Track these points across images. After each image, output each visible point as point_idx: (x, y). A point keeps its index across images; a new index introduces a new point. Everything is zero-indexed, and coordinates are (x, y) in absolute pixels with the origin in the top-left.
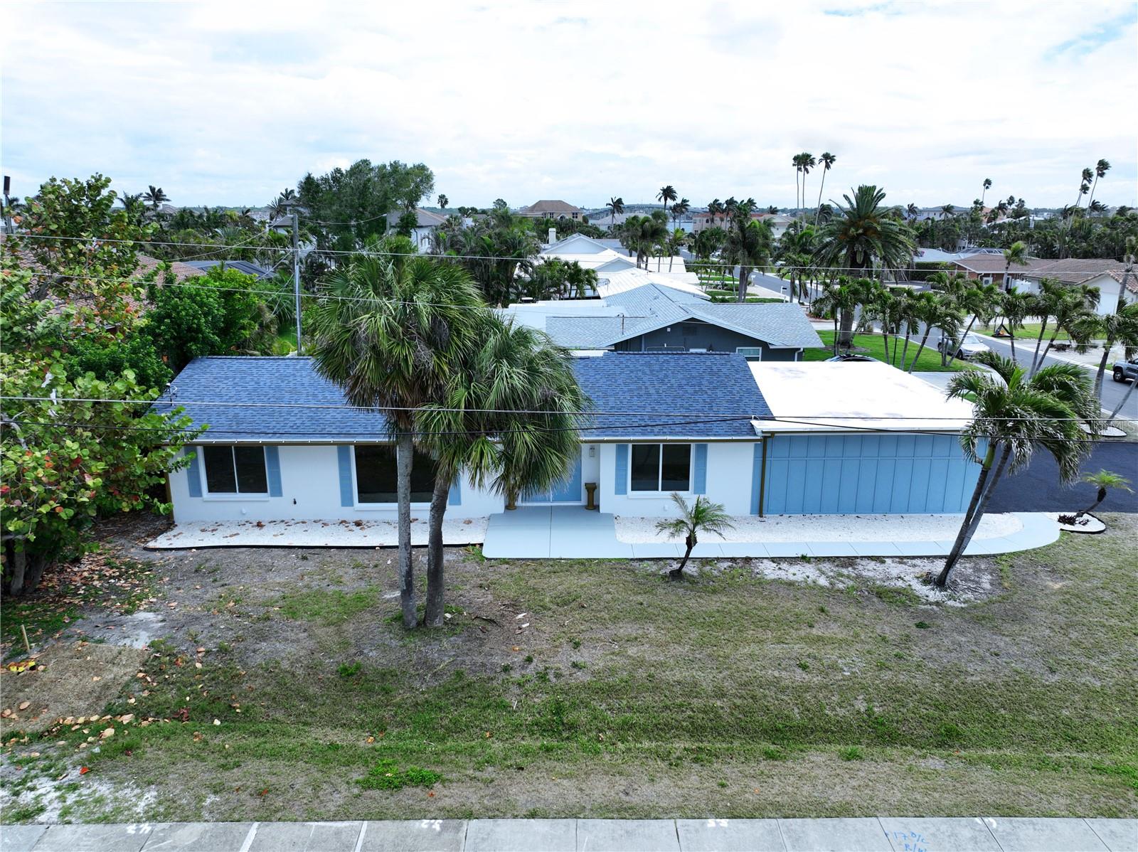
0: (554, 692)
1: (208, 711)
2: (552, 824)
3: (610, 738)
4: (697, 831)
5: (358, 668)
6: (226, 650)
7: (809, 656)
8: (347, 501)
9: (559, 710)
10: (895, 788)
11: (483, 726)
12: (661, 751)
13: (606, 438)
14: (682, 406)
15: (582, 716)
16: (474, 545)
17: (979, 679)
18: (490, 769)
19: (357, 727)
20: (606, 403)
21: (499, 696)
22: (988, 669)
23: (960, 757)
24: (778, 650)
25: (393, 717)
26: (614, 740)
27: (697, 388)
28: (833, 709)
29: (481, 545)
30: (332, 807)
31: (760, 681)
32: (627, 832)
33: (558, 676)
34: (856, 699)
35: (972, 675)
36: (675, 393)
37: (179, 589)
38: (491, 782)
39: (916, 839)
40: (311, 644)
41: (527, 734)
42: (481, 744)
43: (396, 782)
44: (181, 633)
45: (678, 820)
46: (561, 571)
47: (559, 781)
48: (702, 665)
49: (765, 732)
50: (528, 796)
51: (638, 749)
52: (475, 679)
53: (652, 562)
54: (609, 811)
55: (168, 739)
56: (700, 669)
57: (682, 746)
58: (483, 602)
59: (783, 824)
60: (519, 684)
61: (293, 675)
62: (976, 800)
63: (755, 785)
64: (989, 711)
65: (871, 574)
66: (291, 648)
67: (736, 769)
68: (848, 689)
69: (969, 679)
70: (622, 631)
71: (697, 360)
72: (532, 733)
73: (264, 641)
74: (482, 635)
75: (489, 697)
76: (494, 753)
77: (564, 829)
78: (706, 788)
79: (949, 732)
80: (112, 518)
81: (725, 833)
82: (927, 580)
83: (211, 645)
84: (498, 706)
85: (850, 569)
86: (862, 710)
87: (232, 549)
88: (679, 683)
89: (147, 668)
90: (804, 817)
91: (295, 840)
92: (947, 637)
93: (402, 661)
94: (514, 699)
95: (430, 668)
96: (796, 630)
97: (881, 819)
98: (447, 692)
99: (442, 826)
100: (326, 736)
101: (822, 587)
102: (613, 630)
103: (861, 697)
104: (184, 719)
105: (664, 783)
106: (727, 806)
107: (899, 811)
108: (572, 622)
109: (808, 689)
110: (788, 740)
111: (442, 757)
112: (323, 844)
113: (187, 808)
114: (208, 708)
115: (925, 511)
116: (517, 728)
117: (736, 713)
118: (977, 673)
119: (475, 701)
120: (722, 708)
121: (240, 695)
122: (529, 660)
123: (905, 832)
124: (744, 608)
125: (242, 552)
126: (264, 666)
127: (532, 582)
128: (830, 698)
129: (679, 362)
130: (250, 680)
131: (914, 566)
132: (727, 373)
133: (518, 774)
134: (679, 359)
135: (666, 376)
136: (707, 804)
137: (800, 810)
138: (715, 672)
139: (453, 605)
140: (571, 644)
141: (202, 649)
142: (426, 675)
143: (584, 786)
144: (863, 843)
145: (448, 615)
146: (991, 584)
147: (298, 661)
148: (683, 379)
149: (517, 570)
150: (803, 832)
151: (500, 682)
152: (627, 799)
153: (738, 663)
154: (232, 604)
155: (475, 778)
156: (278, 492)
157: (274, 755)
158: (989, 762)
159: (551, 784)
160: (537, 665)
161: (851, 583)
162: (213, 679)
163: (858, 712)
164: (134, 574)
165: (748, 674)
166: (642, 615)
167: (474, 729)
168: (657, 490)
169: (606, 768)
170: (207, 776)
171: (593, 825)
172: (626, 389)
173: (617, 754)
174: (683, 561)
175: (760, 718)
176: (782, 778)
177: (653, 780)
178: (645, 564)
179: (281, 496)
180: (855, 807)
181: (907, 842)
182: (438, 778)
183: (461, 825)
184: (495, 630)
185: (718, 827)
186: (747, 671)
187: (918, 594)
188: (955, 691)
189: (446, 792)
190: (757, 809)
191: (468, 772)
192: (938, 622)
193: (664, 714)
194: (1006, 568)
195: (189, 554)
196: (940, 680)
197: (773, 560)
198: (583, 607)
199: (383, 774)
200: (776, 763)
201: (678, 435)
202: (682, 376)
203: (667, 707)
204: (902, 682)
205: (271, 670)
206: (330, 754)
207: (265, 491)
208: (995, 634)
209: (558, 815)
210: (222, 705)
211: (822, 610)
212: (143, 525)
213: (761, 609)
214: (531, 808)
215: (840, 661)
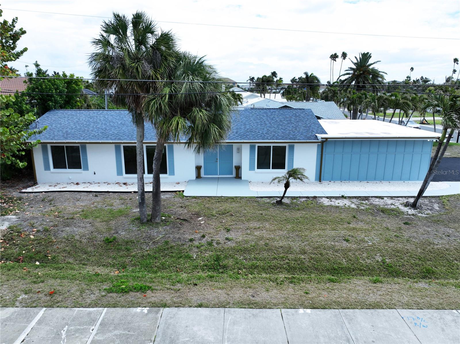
0: (216, 251)
1: (34, 258)
2: (211, 310)
3: (245, 272)
4: (293, 315)
5: (114, 239)
6: (47, 230)
7: (349, 236)
8: (119, 173)
9: (218, 259)
10: (403, 295)
11: (177, 266)
12: (272, 278)
13: (245, 141)
14: (282, 129)
15: (230, 262)
16: (180, 191)
17: (441, 246)
18: (179, 285)
19: (111, 266)
20: (245, 128)
21: (187, 252)
22: (445, 242)
23: (436, 283)
24: (333, 233)
25: (131, 262)
26: (247, 274)
27: (289, 122)
28: (364, 260)
29: (183, 191)
30: (89, 301)
31: (325, 247)
32: (253, 315)
33: (218, 243)
34: (376, 255)
35: (437, 245)
36: (278, 124)
37: (32, 207)
38: (178, 291)
39: (420, 320)
40: (92, 229)
41: (201, 270)
42: (175, 274)
43: (126, 290)
44: (26, 223)
45: (282, 309)
46: (222, 202)
47: (216, 290)
48: (293, 239)
49: (328, 270)
50: (198, 297)
51: (260, 277)
52: (174, 244)
53: (267, 198)
54: (243, 304)
55: (10, 270)
56: (293, 241)
57: (284, 276)
58: (182, 213)
59: (342, 312)
60: (198, 247)
61: (81, 242)
62: (451, 301)
63: (325, 293)
64: (448, 261)
65: (377, 203)
66: (81, 230)
67: (313, 286)
68: (372, 250)
69: (435, 247)
70: (252, 225)
71: (289, 111)
72: (203, 270)
73: (68, 227)
74: (180, 226)
75: (181, 253)
76: (182, 278)
77: (218, 313)
78: (298, 294)
79: (428, 271)
80: (7, 181)
81: (309, 316)
82: (406, 205)
83: (40, 228)
84: (186, 257)
85: (366, 201)
86: (380, 260)
87: (62, 193)
88: (282, 247)
89: (5, 238)
90: (354, 308)
91: (64, 317)
92: (420, 228)
93: (137, 236)
94: (194, 254)
95: (151, 240)
96: (342, 225)
97: (398, 310)
98: (160, 250)
99: (148, 310)
100: (94, 270)
101: (353, 208)
102: (247, 225)
103: (378, 254)
104: (20, 262)
105: (274, 292)
106: (309, 303)
107: (408, 306)
108: (227, 221)
109: (350, 250)
110: (341, 274)
111: (154, 280)
112: (80, 319)
113: (8, 301)
114: (34, 256)
115: (401, 180)
116: (196, 267)
117: (312, 261)
118: (440, 244)
119: (174, 255)
120: (305, 259)
121: (52, 251)
122: (203, 236)
123: (413, 316)
124: (314, 216)
125: (66, 194)
126: (66, 237)
127: (207, 206)
128: (362, 255)
129: (280, 112)
130: (58, 244)
131: (399, 200)
132: (304, 116)
133: (194, 287)
134: (280, 111)
135: (274, 117)
136: (298, 302)
137: (351, 305)
138: (300, 243)
139: (167, 214)
140: (226, 230)
141: (35, 230)
142: (149, 243)
143: (229, 293)
144: (389, 322)
145: (164, 218)
146: (439, 207)
147: (84, 236)
148: (282, 118)
149: (200, 201)
150: (354, 316)
151: (188, 246)
152: (254, 299)
153: (313, 238)
154: (57, 213)
155: (170, 288)
156: (86, 168)
157: (64, 278)
158: (453, 285)
159: (212, 291)
160: (208, 238)
161: (367, 207)
162: (39, 243)
163: (378, 262)
164: (11, 202)
165: (317, 243)
166: (262, 219)
167: (173, 268)
168: (270, 169)
169: (242, 285)
170: (24, 286)
171: (234, 311)
172: (255, 122)
173: (248, 279)
174: (283, 197)
175: (325, 264)
176: (340, 291)
177: (268, 291)
178: (264, 199)
179: (88, 170)
180: (383, 304)
181: (415, 322)
182: (149, 288)
183: (159, 310)
184: (186, 224)
185: (305, 313)
186: (317, 242)
187: (402, 211)
188: (429, 252)
189: (153, 295)
190: (326, 304)
191: (167, 286)
192: (415, 222)
193: (274, 262)
194: (446, 201)
195: (41, 194)
196: (420, 247)
197: (327, 197)
198: (232, 215)
199: (119, 286)
200: (335, 284)
201: (280, 140)
202: (282, 117)
203: (275, 258)
204: (400, 248)
205: (69, 240)
206: (94, 277)
207: (81, 168)
208: (446, 227)
209: (214, 306)
210: (41, 255)
211: (354, 217)
212: (22, 184)
213: (323, 216)
214: (199, 303)
215: (366, 238)
